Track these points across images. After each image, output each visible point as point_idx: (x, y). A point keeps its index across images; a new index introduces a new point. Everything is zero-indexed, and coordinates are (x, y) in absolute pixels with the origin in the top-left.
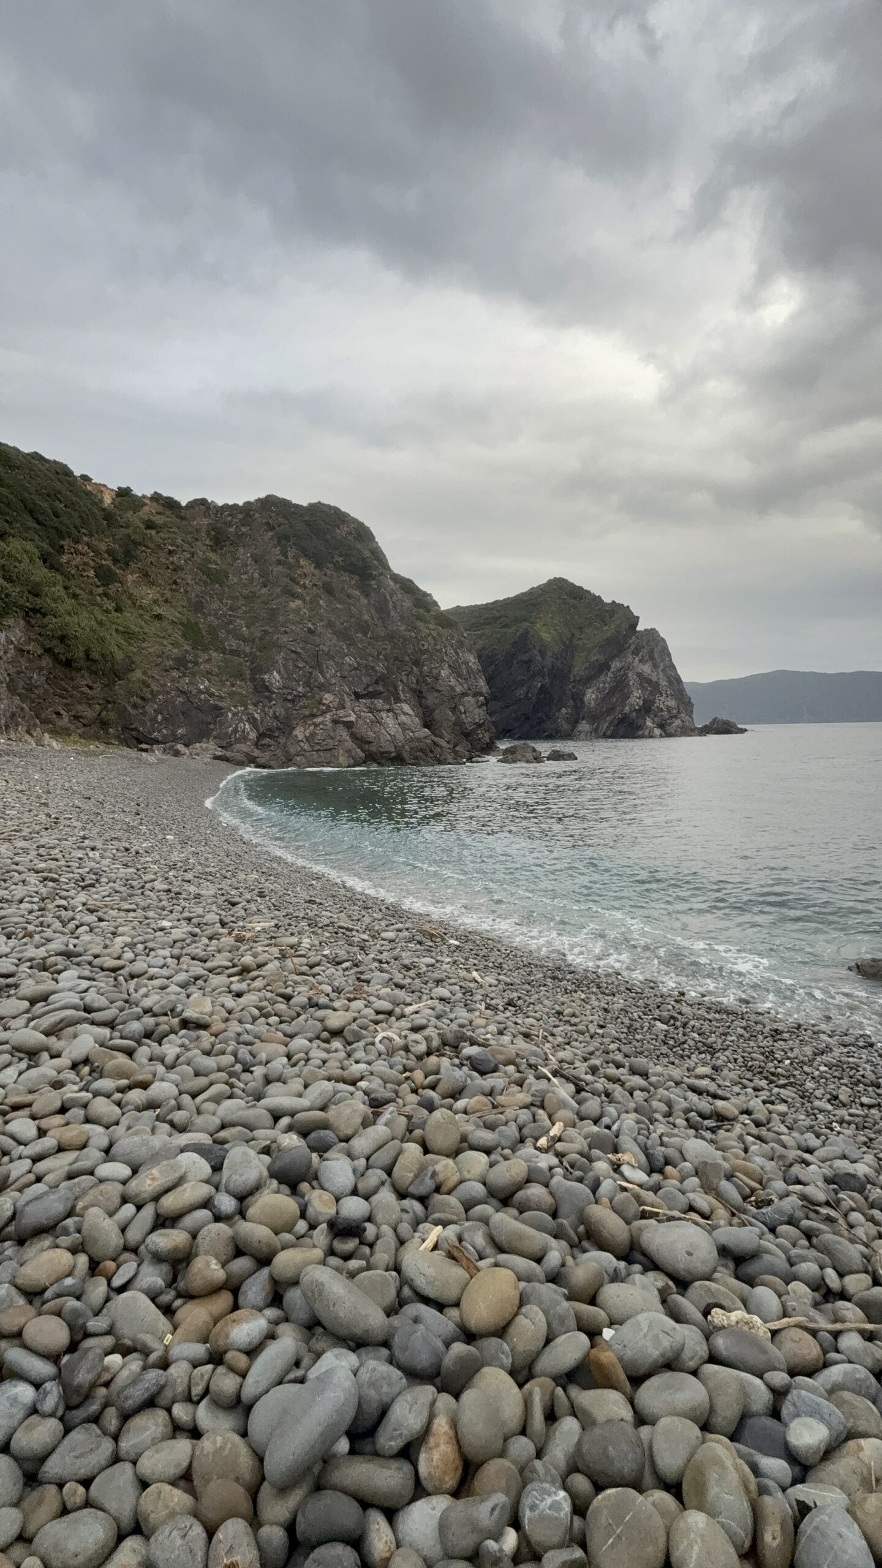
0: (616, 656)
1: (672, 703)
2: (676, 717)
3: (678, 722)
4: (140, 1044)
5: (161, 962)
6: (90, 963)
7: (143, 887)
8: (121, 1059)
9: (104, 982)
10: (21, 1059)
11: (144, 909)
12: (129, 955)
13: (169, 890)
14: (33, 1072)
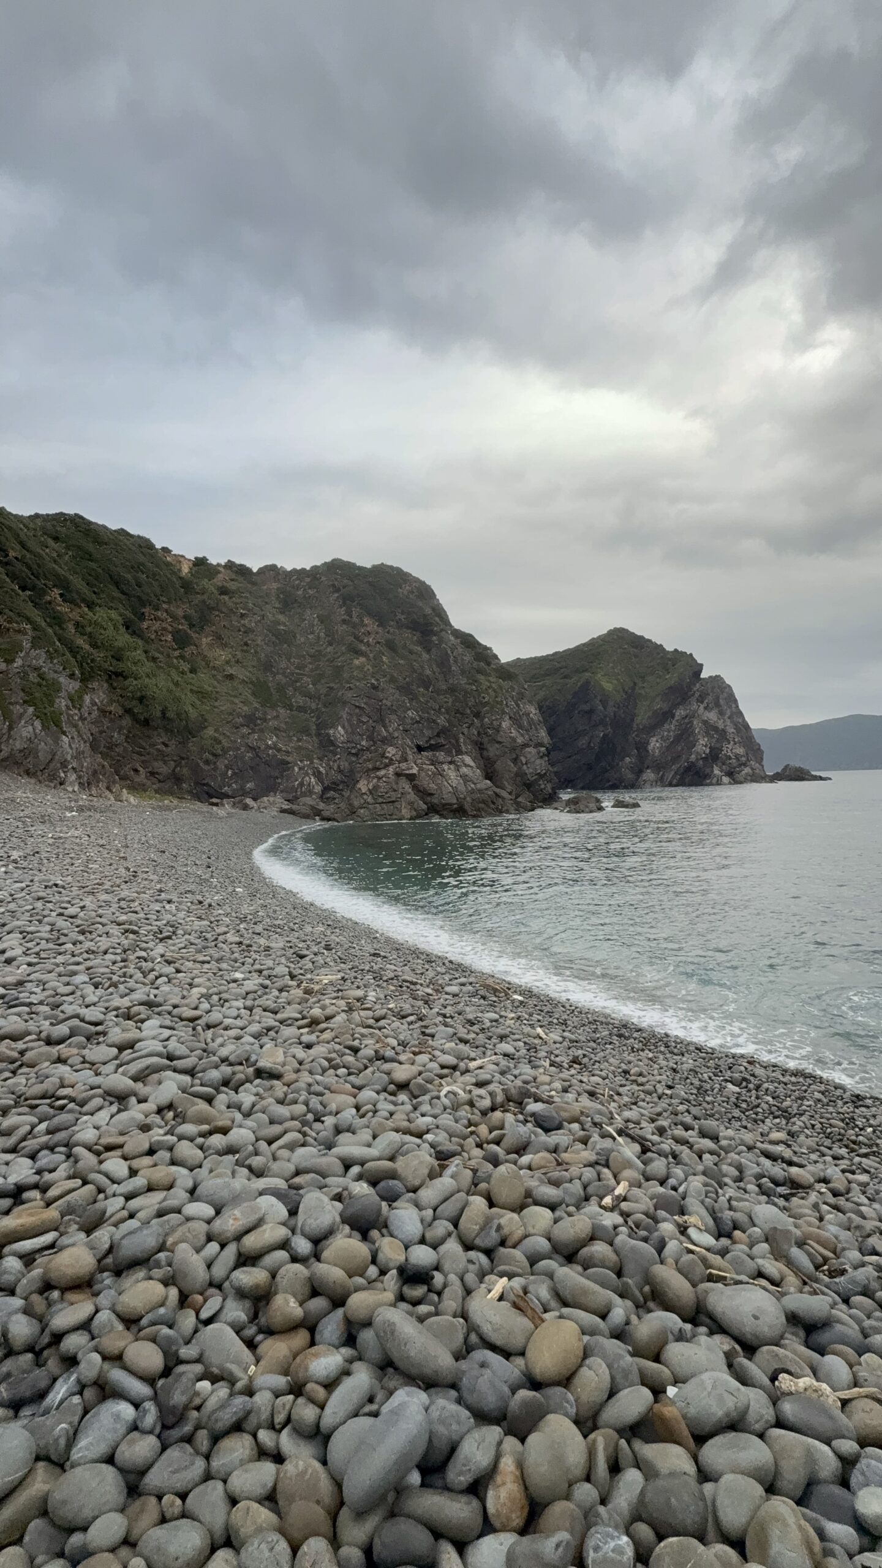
0: (679, 704)
1: (740, 751)
2: (745, 765)
3: (747, 770)
4: (218, 1092)
5: (235, 1013)
6: (169, 1013)
7: (216, 939)
8: (202, 1105)
9: (184, 1031)
10: (111, 1103)
11: (219, 960)
12: (205, 1006)
13: (240, 943)
14: (124, 1115)
